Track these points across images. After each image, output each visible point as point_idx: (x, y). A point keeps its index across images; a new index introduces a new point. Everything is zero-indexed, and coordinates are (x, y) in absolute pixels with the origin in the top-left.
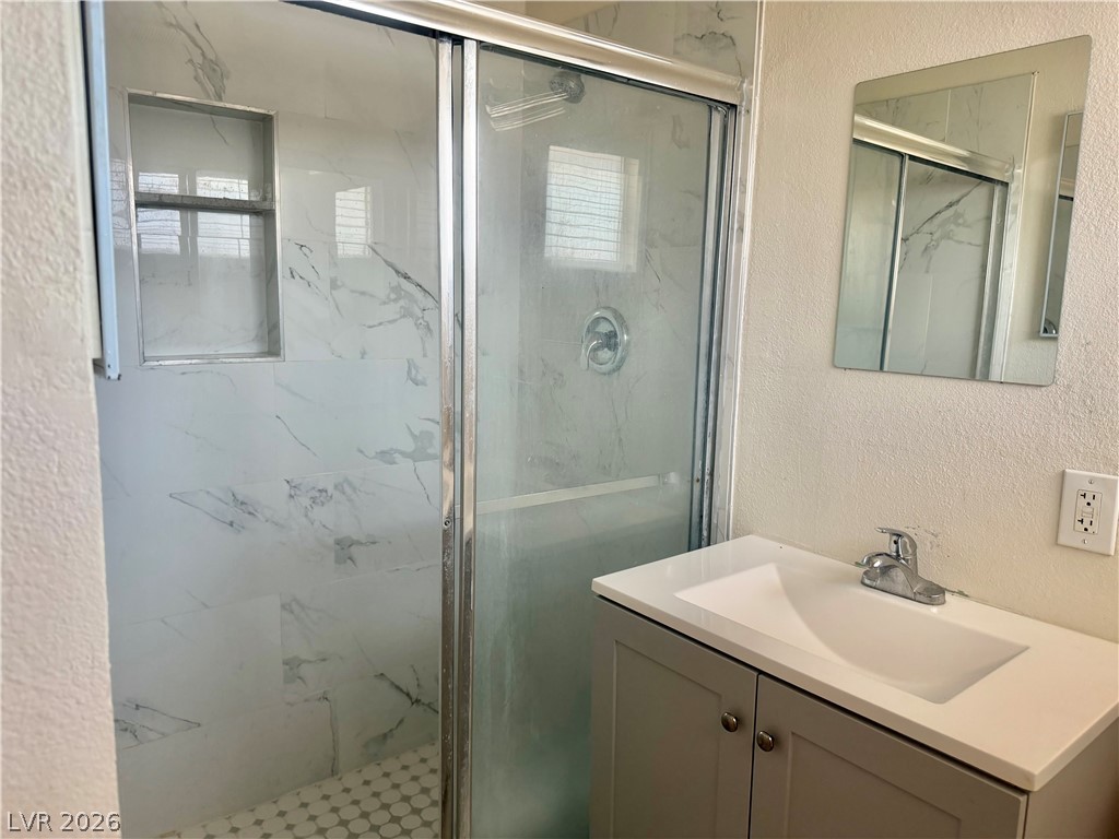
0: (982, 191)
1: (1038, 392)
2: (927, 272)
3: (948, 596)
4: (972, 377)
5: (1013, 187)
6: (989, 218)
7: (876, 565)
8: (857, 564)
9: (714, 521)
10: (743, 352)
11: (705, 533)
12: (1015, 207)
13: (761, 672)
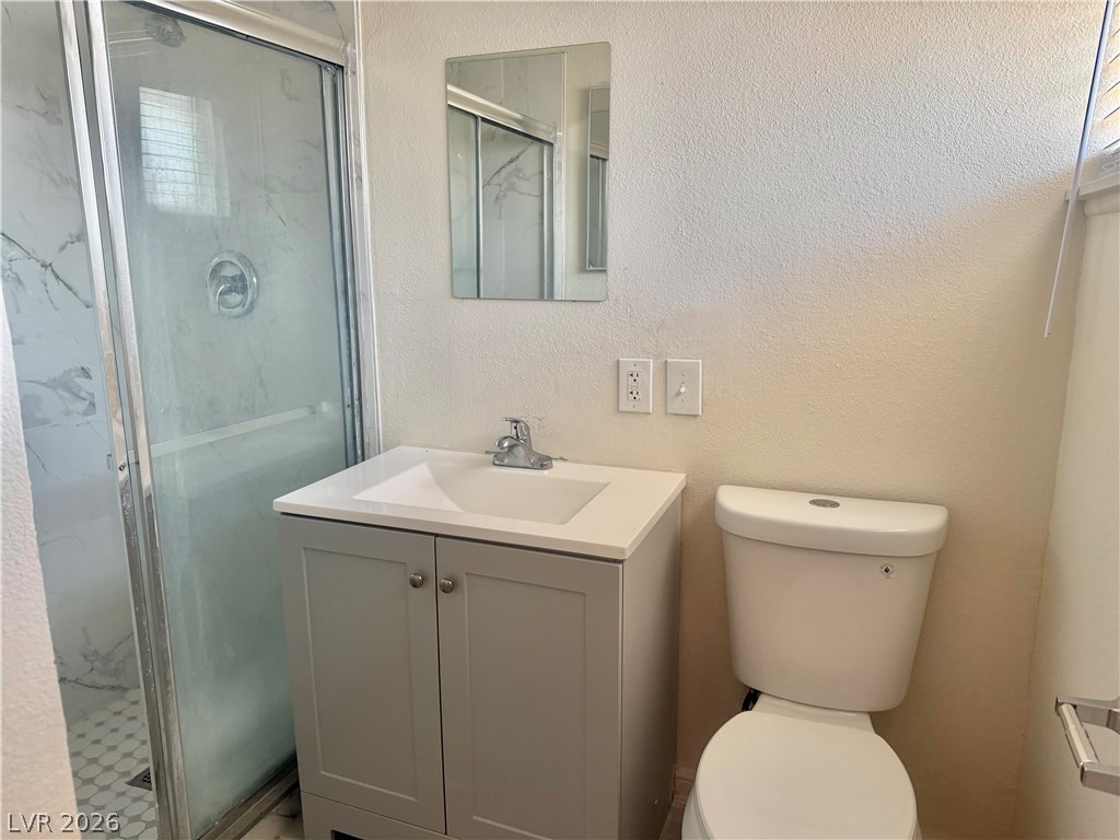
0: (534, 149)
1: (597, 305)
2: (500, 219)
3: (554, 462)
4: (541, 298)
5: (556, 146)
6: (542, 173)
7: (505, 445)
8: (487, 452)
9: (366, 440)
10: (375, 289)
11: (359, 452)
12: (560, 164)
13: (437, 535)
